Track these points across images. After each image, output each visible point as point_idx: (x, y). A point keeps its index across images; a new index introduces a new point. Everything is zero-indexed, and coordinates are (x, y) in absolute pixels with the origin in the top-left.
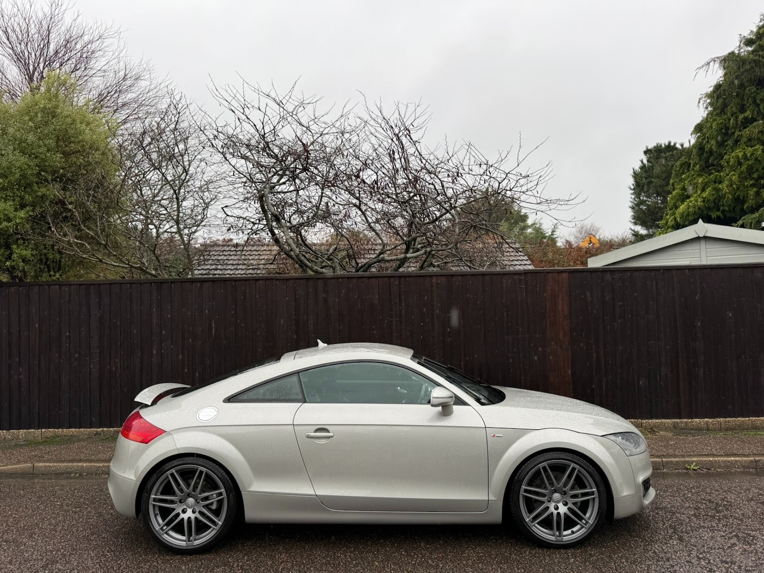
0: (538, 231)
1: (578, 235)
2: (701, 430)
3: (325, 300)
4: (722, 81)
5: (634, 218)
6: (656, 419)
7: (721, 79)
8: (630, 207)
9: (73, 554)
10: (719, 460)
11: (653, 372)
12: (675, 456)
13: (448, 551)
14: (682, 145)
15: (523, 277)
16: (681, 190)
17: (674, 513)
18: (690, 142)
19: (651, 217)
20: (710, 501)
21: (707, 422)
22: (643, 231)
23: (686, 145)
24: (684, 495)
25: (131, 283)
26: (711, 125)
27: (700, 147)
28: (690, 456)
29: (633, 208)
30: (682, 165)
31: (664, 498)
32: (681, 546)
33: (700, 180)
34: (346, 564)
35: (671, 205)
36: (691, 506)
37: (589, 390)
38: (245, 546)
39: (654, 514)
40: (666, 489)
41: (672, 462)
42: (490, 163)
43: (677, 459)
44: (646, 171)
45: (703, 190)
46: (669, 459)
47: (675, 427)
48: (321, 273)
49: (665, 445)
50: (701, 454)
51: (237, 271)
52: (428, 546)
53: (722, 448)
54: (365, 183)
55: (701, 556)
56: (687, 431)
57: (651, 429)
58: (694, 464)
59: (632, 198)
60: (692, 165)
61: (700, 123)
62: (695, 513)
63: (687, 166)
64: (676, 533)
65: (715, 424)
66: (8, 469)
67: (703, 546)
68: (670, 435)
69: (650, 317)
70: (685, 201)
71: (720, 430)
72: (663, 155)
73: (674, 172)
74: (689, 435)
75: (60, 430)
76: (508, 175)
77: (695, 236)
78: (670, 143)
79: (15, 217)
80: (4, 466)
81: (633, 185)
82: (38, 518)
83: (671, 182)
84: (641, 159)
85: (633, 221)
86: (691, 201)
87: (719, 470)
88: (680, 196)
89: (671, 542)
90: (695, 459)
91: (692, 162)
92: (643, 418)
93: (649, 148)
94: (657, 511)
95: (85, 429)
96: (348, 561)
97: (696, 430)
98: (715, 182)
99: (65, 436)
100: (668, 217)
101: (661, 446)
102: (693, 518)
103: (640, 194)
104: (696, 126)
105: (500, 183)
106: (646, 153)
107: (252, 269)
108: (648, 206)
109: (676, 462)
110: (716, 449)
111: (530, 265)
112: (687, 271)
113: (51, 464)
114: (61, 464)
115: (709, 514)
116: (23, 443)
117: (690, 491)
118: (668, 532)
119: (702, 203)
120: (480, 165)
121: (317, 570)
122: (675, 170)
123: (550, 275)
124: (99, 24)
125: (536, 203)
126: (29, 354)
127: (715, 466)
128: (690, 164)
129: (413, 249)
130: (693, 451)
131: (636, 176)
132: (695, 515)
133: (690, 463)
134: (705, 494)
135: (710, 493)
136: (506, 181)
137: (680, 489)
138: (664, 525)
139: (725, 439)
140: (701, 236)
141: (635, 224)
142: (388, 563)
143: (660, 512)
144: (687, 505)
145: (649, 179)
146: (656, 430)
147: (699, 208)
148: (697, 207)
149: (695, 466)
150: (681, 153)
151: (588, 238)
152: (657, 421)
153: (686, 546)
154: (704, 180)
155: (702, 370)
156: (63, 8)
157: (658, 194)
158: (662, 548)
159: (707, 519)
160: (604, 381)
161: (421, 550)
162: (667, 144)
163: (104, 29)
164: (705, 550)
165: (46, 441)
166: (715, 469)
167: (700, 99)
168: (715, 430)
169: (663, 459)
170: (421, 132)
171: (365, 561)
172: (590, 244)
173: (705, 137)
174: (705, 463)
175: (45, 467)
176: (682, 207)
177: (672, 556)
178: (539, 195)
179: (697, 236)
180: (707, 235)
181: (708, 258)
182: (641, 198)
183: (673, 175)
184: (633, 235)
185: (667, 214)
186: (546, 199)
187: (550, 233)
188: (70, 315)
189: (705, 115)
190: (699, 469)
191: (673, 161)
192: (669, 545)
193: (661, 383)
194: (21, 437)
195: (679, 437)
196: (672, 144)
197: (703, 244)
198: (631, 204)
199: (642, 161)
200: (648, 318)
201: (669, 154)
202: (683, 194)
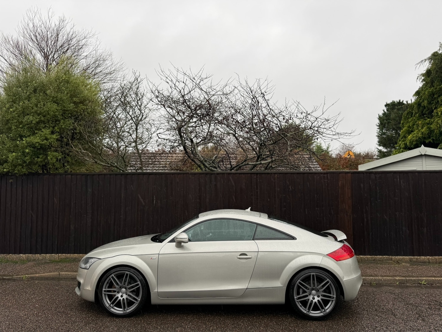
0: (319, 147)
1: (341, 150)
2: (425, 263)
3: (216, 185)
4: (430, 67)
5: (379, 142)
6: (400, 256)
7: (430, 66)
8: (377, 136)
9: (97, 320)
10: (438, 279)
11: (398, 229)
12: (413, 277)
13: (299, 323)
14: (407, 102)
15: (326, 175)
16: (408, 128)
17: (417, 306)
18: (411, 100)
19: (389, 142)
20: (436, 301)
21: (429, 258)
22: (384, 150)
23: (409, 102)
24: (421, 297)
25: (110, 175)
26: (425, 92)
27: (418, 104)
28: (421, 277)
29: (378, 136)
30: (408, 113)
31: (410, 299)
32: (425, 324)
33: (420, 122)
34: (245, 328)
35: (402, 136)
36: (426, 303)
37: (362, 239)
38: (188, 318)
39: (406, 307)
40: (410, 294)
41: (411, 280)
42: (308, 113)
43: (414, 278)
44: (386, 116)
45: (422, 128)
46: (410, 278)
47: (410, 261)
48: (214, 171)
49: (406, 271)
50: (427, 275)
51: (154, 168)
52: (287, 320)
53: (438, 273)
54: (238, 122)
55: (436, 329)
56: (418, 263)
57: (397, 262)
58: (424, 281)
59: (377, 131)
60: (414, 114)
61: (418, 90)
62: (429, 307)
63: (411, 114)
64: (420, 317)
65: (433, 259)
66: (45, 275)
67: (437, 324)
68: (408, 265)
69: (396, 199)
70: (411, 134)
71: (436, 263)
72: (396, 107)
73: (403, 117)
74: (419, 265)
75: (69, 255)
76: (317, 119)
78: (400, 101)
79: (50, 138)
80: (43, 273)
81: (378, 124)
82: (71, 301)
83: (402, 122)
84: (383, 109)
85: (378, 144)
86: (414, 134)
87: (438, 285)
88: (407, 131)
89: (418, 321)
90: (424, 278)
91: (414, 112)
92: (392, 256)
93: (388, 103)
94: (407, 305)
95: (82, 255)
96: (246, 326)
97: (422, 263)
98: (428, 124)
99: (72, 258)
101: (404, 271)
102: (428, 309)
103: (383, 129)
104: (416, 92)
105: (312, 123)
106: (386, 106)
107: (163, 167)
108: (387, 135)
109: (414, 280)
110: (436, 273)
111: (319, 167)
112: (417, 173)
113: (69, 273)
114: (74, 273)
115: (437, 307)
116: (49, 261)
117: (423, 295)
118: (416, 316)
119: (421, 135)
120: (302, 113)
121: (231, 330)
122: (404, 116)
123: (341, 174)
124: (84, 30)
125: (332, 134)
126: (53, 212)
127: (436, 282)
128: (412, 113)
129: (261, 158)
130: (423, 274)
131: (380, 118)
132: (429, 308)
133: (422, 280)
134: (432, 297)
135: (435, 297)
136: (316, 122)
137: (418, 294)
138: (413, 312)
139: (439, 268)
140: (423, 154)
141: (380, 145)
142: (268, 328)
143: (410, 306)
144: (424, 302)
145: (388, 121)
146: (400, 262)
147: (419, 138)
148: (418, 137)
149: (425, 282)
150: (407, 106)
151: (348, 152)
152: (400, 257)
153: (427, 323)
154: (422, 122)
155: (425, 229)
156: (66, 22)
157: (394, 129)
158: (414, 324)
159: (436, 310)
160: (371, 234)
161: (283, 322)
162: (398, 101)
163: (87, 33)
164: (438, 326)
165: (61, 261)
166: (436, 284)
167: (418, 77)
168: (433, 263)
169: (407, 278)
170: (271, 95)
171: (255, 327)
172: (348, 156)
173: (421, 98)
174: (430, 281)
175: (66, 274)
176: (409, 137)
177: (420, 328)
178: (334, 131)
179: (421, 154)
180: (426, 154)
181: (427, 166)
182: (384, 131)
183: (403, 118)
184: (379, 152)
185: (400, 141)
186: (338, 132)
187: (326, 149)
188: (76, 191)
189: (421, 86)
190: (427, 284)
191: (402, 111)
192: (418, 323)
193: (403, 236)
194: (47, 258)
195: (413, 266)
196: (401, 101)
197: (424, 158)
198: (377, 134)
199: (384, 111)
200: (395, 199)
201: (399, 107)
202: (409, 130)
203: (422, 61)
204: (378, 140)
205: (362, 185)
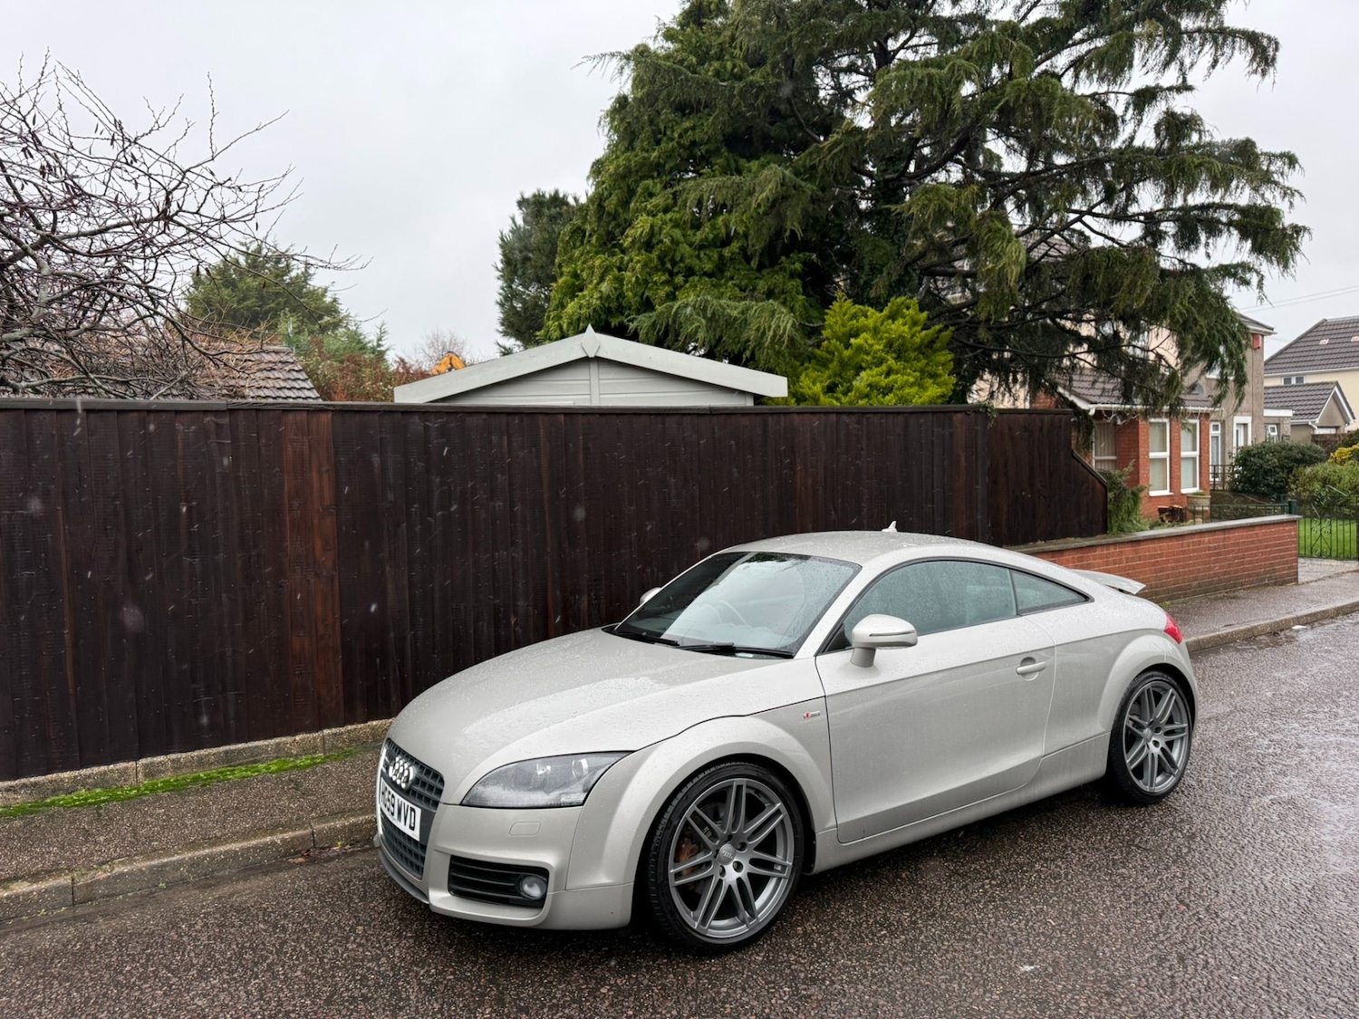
0: (355, 338)
1: (432, 352)
5: (504, 322)
8: (498, 303)
11: (502, 609)
14: (576, 199)
15: (225, 420)
16: (571, 277)
18: (586, 193)
22: (518, 349)
23: (582, 199)
27: (598, 201)
29: (502, 305)
30: (573, 232)
33: (597, 262)
35: (555, 303)
44: (521, 240)
45: (601, 279)
59: (499, 286)
60: (587, 234)
63: (580, 234)
69: (497, 504)
70: (575, 296)
72: (546, 210)
73: (561, 244)
76: (187, 174)
77: (581, 355)
78: (557, 192)
81: (501, 262)
83: (557, 261)
84: (512, 215)
85: (501, 329)
86: (584, 296)
88: (569, 287)
91: (588, 227)
93: (526, 196)
98: (618, 268)
100: (550, 322)
103: (512, 280)
104: (594, 164)
106: (520, 204)
108: (524, 302)
112: (562, 417)
119: (598, 302)
122: (563, 241)
123: (291, 416)
128: (584, 232)
131: (505, 245)
140: (590, 356)
141: (506, 334)
145: (525, 253)
147: (594, 309)
148: (591, 308)
150: (573, 211)
151: (447, 359)
154: (603, 262)
155: (585, 598)
157: (539, 282)
160: (409, 637)
162: (553, 194)
167: (600, 119)
172: (450, 369)
176: (571, 307)
179: (584, 355)
180: (600, 355)
182: (514, 287)
183: (559, 248)
187: (375, 344)
189: (607, 147)
191: (559, 224)
196: (561, 196)
197: (594, 368)
198: (498, 297)
199: (513, 219)
200: (494, 507)
201: (553, 211)
202: (573, 284)
203: (604, 55)
204: (501, 315)
205: (376, 459)
